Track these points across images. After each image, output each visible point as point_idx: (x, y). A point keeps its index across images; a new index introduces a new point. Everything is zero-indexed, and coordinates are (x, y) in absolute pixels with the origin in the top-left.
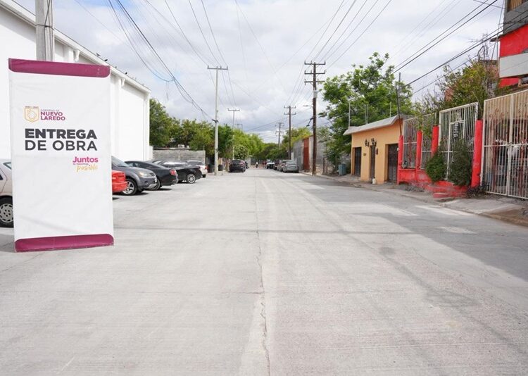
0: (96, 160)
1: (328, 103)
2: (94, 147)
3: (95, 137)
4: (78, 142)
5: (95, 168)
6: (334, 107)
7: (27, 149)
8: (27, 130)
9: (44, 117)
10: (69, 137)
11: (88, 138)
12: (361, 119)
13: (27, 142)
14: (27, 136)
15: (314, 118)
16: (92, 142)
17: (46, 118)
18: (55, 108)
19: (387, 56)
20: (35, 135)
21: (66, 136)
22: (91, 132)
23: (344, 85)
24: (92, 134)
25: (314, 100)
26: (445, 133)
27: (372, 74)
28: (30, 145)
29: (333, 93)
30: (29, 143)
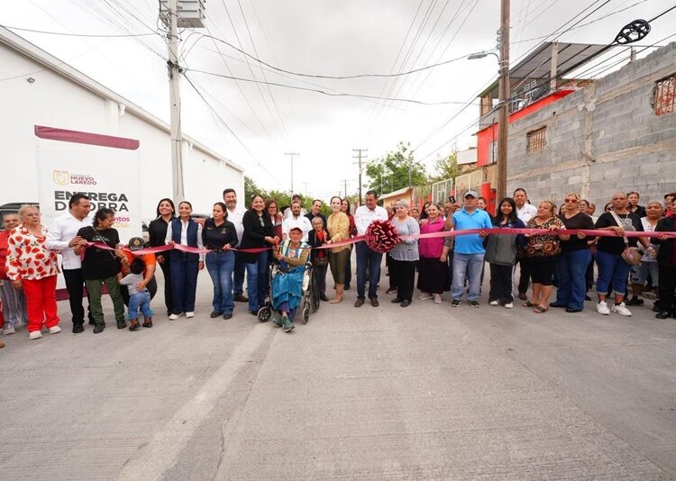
0: (128, 219)
1: (369, 177)
2: (126, 208)
3: (126, 200)
4: (110, 204)
5: (126, 226)
6: (373, 180)
7: (57, 209)
8: (57, 193)
9: (74, 181)
10: (100, 199)
11: (120, 200)
12: (389, 189)
13: (56, 203)
14: (56, 198)
15: (360, 189)
16: (123, 204)
17: (76, 182)
18: (85, 173)
19: (409, 144)
20: (65, 197)
21: (98, 198)
22: (123, 195)
23: (380, 165)
24: (123, 197)
25: (360, 175)
26: (435, 197)
27: (399, 157)
28: (60, 206)
29: (372, 171)
30: (59, 204)
